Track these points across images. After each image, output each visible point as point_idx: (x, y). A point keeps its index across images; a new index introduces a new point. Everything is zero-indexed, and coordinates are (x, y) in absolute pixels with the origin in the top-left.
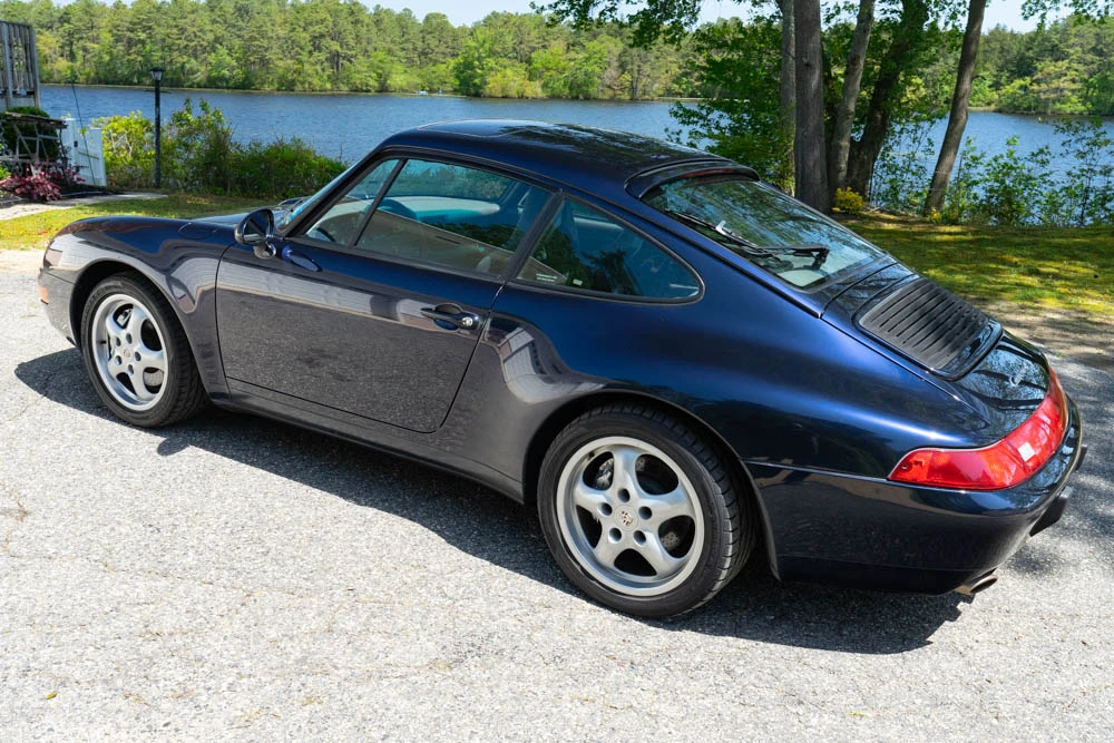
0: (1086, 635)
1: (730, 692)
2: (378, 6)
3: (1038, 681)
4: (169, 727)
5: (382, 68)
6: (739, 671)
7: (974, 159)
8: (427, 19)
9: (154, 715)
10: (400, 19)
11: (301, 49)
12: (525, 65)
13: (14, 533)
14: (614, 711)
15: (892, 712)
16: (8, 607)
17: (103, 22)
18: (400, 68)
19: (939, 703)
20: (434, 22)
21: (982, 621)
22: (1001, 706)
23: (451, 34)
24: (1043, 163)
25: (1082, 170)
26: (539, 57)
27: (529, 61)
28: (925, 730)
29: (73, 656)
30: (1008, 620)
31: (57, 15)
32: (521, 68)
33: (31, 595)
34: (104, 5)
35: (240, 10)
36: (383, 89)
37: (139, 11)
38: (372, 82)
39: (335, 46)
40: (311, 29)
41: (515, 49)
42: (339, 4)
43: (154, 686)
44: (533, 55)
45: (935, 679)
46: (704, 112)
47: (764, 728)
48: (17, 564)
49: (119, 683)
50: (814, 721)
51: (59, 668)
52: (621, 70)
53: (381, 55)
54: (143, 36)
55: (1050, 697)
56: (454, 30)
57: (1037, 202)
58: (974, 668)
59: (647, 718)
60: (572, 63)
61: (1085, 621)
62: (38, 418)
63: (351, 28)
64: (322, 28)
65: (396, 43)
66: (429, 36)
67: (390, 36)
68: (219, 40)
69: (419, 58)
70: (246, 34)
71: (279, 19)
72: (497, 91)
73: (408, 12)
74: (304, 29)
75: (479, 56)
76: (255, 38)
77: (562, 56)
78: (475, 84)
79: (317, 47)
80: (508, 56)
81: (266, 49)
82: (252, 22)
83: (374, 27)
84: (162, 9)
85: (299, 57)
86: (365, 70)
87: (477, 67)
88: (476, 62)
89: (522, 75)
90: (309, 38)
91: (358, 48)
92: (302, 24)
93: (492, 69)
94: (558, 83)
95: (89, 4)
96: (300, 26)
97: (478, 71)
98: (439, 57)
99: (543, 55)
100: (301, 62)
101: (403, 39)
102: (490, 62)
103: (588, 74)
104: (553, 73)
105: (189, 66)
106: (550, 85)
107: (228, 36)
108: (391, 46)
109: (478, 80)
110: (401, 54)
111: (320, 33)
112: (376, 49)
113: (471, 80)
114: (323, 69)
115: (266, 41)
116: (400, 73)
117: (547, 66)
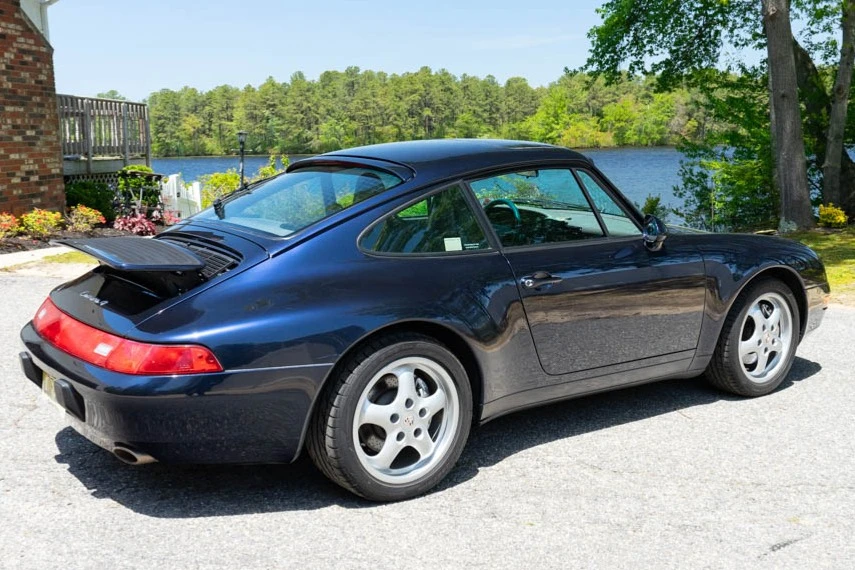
0: (761, 495)
2: (465, 75)
5: (468, 129)
8: (509, 83)
10: (485, 84)
11: (399, 115)
12: (596, 118)
17: (239, 103)
18: (484, 128)
19: (599, 522)
20: (515, 85)
21: (679, 485)
22: (645, 526)
23: (529, 95)
26: (610, 111)
27: (599, 114)
31: (200, 100)
32: (593, 121)
33: (21, 446)
34: (238, 89)
35: (347, 85)
37: (265, 93)
39: (427, 112)
40: (407, 99)
41: (587, 105)
42: (430, 76)
44: (604, 109)
46: (708, 146)
47: (456, 526)
48: (19, 432)
49: (53, 487)
50: (495, 525)
51: (21, 479)
52: (687, 118)
53: (467, 116)
54: (267, 113)
55: (689, 524)
56: (533, 92)
59: (377, 518)
60: (642, 114)
61: (768, 487)
63: (441, 95)
64: (416, 97)
65: (481, 106)
66: (510, 98)
67: (475, 99)
68: (329, 112)
69: (502, 118)
70: (352, 106)
71: (380, 91)
72: (570, 142)
73: (491, 80)
74: (401, 99)
75: (556, 112)
76: (358, 109)
77: (632, 109)
78: (550, 138)
79: (411, 114)
80: (581, 111)
81: (369, 118)
82: (357, 95)
83: (461, 93)
84: (284, 90)
85: (395, 122)
86: (452, 130)
87: (553, 122)
88: (552, 119)
89: (595, 127)
90: (404, 106)
91: (447, 112)
92: (399, 94)
93: (567, 124)
94: (628, 133)
95: (225, 90)
96: (396, 96)
97: (553, 125)
98: (519, 116)
99: (614, 108)
100: (397, 126)
101: (487, 102)
102: (565, 117)
103: (656, 123)
104: (623, 124)
105: (304, 136)
106: (620, 134)
107: (336, 108)
108: (477, 108)
109: (553, 134)
110: (486, 115)
111: (414, 101)
112: (462, 112)
113: (547, 134)
114: (416, 131)
115: (368, 111)
116: (485, 133)
117: (618, 118)
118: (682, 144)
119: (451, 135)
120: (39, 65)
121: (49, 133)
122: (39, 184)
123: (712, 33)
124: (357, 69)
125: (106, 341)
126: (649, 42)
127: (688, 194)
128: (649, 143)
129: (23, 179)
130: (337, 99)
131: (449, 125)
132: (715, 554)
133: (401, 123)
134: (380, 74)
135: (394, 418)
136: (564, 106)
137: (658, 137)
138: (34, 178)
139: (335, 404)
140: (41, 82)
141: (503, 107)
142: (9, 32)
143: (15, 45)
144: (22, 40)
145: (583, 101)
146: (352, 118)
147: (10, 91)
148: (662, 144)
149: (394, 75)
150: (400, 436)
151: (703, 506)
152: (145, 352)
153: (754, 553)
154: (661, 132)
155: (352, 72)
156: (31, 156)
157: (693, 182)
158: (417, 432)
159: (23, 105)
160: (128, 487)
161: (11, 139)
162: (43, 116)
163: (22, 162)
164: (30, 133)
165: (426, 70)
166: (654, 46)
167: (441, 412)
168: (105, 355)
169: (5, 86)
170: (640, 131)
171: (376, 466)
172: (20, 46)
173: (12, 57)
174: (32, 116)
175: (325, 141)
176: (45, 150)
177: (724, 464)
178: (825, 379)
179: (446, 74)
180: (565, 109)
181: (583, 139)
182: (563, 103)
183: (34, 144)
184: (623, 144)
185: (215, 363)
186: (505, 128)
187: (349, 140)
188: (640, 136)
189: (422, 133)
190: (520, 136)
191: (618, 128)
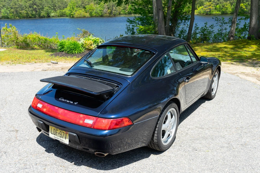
0: (245, 131)
1: (182, 150)
3: (239, 141)
4: (73, 171)
5: (47, 11)
6: (183, 146)
7: (197, 28)
9: (69, 169)
11: (26, 7)
12: (84, 9)
13: (17, 135)
14: (161, 157)
15: (214, 150)
16: (25, 151)
18: (52, 11)
19: (222, 147)
21: (225, 130)
22: (234, 146)
23: (64, 2)
24: (212, 28)
25: (221, 29)
27: (85, 8)
28: (221, 152)
29: (45, 160)
30: (230, 129)
32: (83, 10)
33: (28, 148)
36: (49, 16)
38: (45, 15)
39: (35, 7)
40: (28, 2)
41: (81, 5)
43: (65, 163)
44: (86, 6)
45: (220, 143)
47: (191, 156)
48: (21, 142)
49: (58, 164)
50: (200, 153)
51: (43, 163)
52: (108, 9)
53: (47, 8)
55: (242, 143)
57: (211, 37)
58: (227, 140)
59: (168, 157)
60: (96, 8)
61: (245, 128)
62: (8, 108)
63: (39, 1)
66: (59, 3)
67: (49, 3)
68: (4, 6)
69: (57, 8)
70: (11, 4)
72: (77, 16)
75: (73, 7)
76: (13, 5)
77: (93, 6)
78: (72, 14)
79: (30, 7)
80: (80, 7)
81: (17, 8)
85: (25, 9)
87: (72, 10)
88: (72, 9)
89: (84, 11)
90: (27, 5)
91: (41, 7)
93: (76, 10)
94: (93, 13)
96: (25, 2)
97: (73, 11)
98: (62, 8)
99: (88, 6)
100: (26, 11)
101: (52, 4)
102: (75, 9)
103: (100, 10)
106: (91, 13)
107: (6, 5)
108: (50, 6)
109: (73, 13)
110: (52, 8)
111: (30, 3)
112: (45, 6)
113: (71, 13)
114: (32, 12)
115: (17, 6)
116: (53, 13)
117: (90, 9)
118: (128, 20)
119: (43, 13)
128: (99, 16)
130: (6, 2)
131: (42, 10)
133: (27, 10)
136: (75, 5)
137: (101, 14)
141: (57, 5)
145: (80, 4)
146: (12, 8)
148: (102, 16)
157: (130, 30)
168: (92, 124)
170: (96, 13)
175: (4, 15)
180: (75, 6)
181: (81, 15)
182: (74, 5)
184: (92, 16)
186: (58, 11)
187: (11, 15)
188: (96, 14)
189: (34, 13)
190: (63, 14)
191: (90, 12)
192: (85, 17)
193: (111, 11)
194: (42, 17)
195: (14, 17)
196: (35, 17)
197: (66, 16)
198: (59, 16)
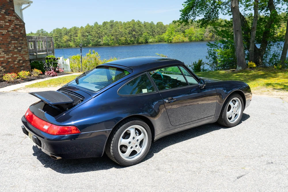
0: (234, 160)
1: (146, 168)
2: (145, 22)
4: (38, 170)
5: (146, 37)
8: (157, 23)
10: (150, 24)
11: (126, 34)
14: (120, 171)
15: (177, 172)
16: (18, 152)
17: (79, 32)
21: (211, 157)
22: (202, 171)
23: (163, 27)
27: (184, 32)
31: (68, 31)
32: (182, 34)
33: (23, 151)
34: (79, 28)
35: (111, 26)
36: (147, 42)
37: (87, 28)
38: (143, 41)
39: (134, 33)
40: (128, 29)
41: (180, 30)
42: (135, 22)
44: (185, 30)
46: (216, 44)
50: (159, 173)
51: (23, 162)
52: (209, 32)
53: (146, 34)
54: (87, 34)
55: (214, 170)
56: (165, 26)
58: (201, 165)
59: (126, 171)
60: (196, 32)
61: (236, 157)
63: (138, 28)
64: (131, 28)
65: (149, 31)
66: (158, 28)
67: (148, 29)
68: (106, 34)
69: (156, 34)
70: (112, 32)
71: (120, 27)
72: (176, 41)
73: (152, 22)
74: (126, 29)
75: (171, 32)
76: (114, 33)
77: (193, 30)
78: (170, 40)
79: (129, 33)
80: (178, 31)
81: (117, 35)
82: (114, 28)
83: (144, 27)
84: (92, 27)
85: (125, 36)
86: (141, 38)
87: (171, 35)
89: (183, 36)
90: (127, 31)
91: (140, 33)
92: (126, 28)
93: (174, 35)
94: (192, 37)
95: (75, 28)
96: (125, 28)
97: (171, 36)
98: (161, 33)
99: (188, 30)
100: (125, 37)
101: (151, 29)
102: (174, 33)
103: (200, 34)
104: (191, 35)
105: (99, 41)
106: (190, 38)
107: (108, 32)
108: (148, 31)
109: (171, 38)
110: (151, 33)
111: (130, 30)
112: (144, 33)
113: (169, 38)
114: (131, 39)
115: (117, 33)
116: (151, 38)
117: (189, 33)
118: (208, 44)
119: (141, 39)
120: (21, 28)
121: (25, 48)
122: (22, 63)
123: (216, 10)
124: (113, 21)
125: (47, 125)
126: (198, 13)
127: (210, 58)
128: (199, 40)
129: (18, 62)
130: (108, 30)
131: (140, 36)
132: (222, 180)
133: (126, 36)
134: (120, 22)
135: (130, 143)
137: (201, 38)
138: (21, 62)
139: (113, 140)
140: (22, 33)
141: (156, 31)
142: (12, 19)
143: (14, 23)
144: (16, 21)
145: (179, 28)
146: (112, 35)
147: (13, 36)
148: (202, 40)
149: (124, 22)
150: (131, 148)
151: (218, 164)
152: (58, 128)
153: (232, 180)
154: (202, 37)
155: (112, 22)
156: (20, 55)
157: (211, 55)
158: (136, 146)
159: (17, 40)
160: (54, 163)
161: (14, 51)
162: (23, 43)
163: (17, 57)
164: (19, 48)
165: (133, 20)
166: (199, 14)
167: (143, 139)
168: (47, 129)
169: (11, 35)
171: (125, 157)
172: (15, 23)
173: (13, 26)
174: (20, 43)
175: (105, 42)
176: (24, 53)
177: (223, 150)
178: (251, 120)
179: (139, 21)
181: (179, 40)
182: (173, 29)
183: (21, 52)
184: (191, 41)
185: (78, 131)
186: (157, 37)
187: (112, 42)
188: (196, 38)
189: (133, 39)
190: (161, 39)
191: (189, 36)
192: (183, 42)
193: (213, 34)
194: (140, 43)
195: (114, 44)
196: (134, 43)
197: (164, 41)
198: (157, 42)
